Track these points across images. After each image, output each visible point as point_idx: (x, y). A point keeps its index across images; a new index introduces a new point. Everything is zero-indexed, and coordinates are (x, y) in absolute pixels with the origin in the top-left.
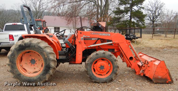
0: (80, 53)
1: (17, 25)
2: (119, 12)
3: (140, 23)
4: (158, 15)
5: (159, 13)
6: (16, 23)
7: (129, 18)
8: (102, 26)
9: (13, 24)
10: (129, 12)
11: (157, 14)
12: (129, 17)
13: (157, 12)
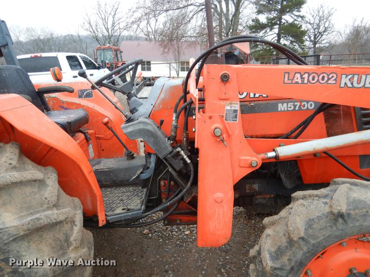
0: (219, 195)
1: (41, 57)
2: (258, 26)
3: (297, 47)
4: (324, 31)
5: (325, 28)
6: (39, 55)
7: (276, 38)
8: (241, 53)
9: (33, 55)
10: (275, 27)
11: (322, 29)
12: (276, 35)
13: (323, 25)
